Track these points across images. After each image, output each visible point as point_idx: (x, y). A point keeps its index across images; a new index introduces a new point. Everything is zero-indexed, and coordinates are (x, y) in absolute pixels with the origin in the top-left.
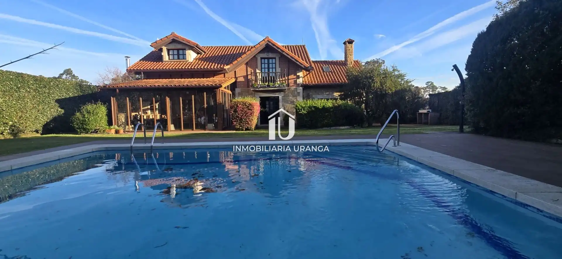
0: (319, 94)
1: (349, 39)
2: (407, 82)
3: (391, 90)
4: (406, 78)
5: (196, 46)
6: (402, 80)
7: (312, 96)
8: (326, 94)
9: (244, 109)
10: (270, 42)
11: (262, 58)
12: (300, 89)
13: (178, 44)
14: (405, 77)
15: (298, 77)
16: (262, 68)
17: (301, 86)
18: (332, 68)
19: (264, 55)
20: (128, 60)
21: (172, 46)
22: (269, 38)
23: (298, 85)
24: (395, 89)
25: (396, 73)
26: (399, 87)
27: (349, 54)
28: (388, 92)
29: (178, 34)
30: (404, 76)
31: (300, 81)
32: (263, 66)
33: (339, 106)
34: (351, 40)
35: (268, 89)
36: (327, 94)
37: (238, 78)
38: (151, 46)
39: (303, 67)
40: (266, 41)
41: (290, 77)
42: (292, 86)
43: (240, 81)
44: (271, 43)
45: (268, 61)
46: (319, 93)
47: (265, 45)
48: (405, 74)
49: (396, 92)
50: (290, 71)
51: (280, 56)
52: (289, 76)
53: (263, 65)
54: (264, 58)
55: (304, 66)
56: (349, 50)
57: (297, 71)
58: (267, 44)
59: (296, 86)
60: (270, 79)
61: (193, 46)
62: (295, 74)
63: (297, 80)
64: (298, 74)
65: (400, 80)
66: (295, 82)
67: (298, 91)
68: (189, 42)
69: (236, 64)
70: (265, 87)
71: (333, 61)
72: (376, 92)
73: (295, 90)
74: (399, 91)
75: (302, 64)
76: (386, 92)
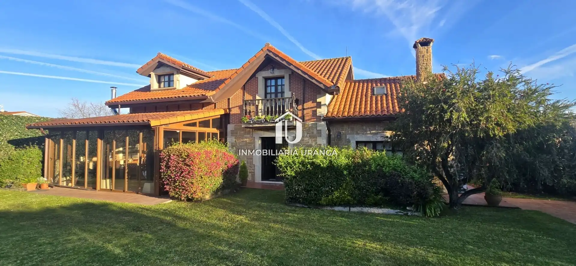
0: (358, 134)
1: (424, 38)
2: (555, 107)
3: (504, 129)
4: (552, 98)
5: (182, 68)
6: (539, 103)
7: (346, 137)
8: (371, 134)
9: (179, 163)
10: (270, 51)
11: (266, 79)
12: (321, 125)
13: (166, 68)
14: (548, 97)
15: (319, 105)
16: (266, 93)
17: (323, 120)
18: (391, 88)
19: (267, 73)
20: (114, 91)
21: (161, 71)
22: (270, 45)
23: (319, 119)
24: (517, 125)
25: (521, 87)
26: (529, 121)
27: (424, 63)
28: (495, 135)
29: (163, 54)
30: (545, 92)
31: (323, 111)
32: (269, 91)
33: (365, 163)
34: (426, 39)
35: (267, 126)
36: (373, 134)
37: (232, 109)
38: (137, 72)
39: (323, 88)
40: (266, 51)
41: (306, 105)
42: (309, 120)
43: (234, 114)
44: (273, 53)
45: (276, 83)
46: (359, 132)
47: (264, 57)
48: (547, 86)
49: (519, 133)
50: (307, 96)
51: (291, 73)
52: (304, 104)
53: (269, 89)
54: (271, 79)
55: (324, 85)
56: (423, 56)
57: (318, 96)
58: (267, 54)
59: (315, 120)
60: (274, 110)
61: (178, 68)
62: (314, 101)
63: (317, 109)
64: (318, 100)
65: (533, 104)
66: (315, 112)
67: (318, 129)
68: (174, 62)
69: (223, 89)
70: (261, 123)
71: (397, 77)
72: (462, 133)
73: (314, 126)
74: (530, 129)
75: (320, 83)
76: (488, 135)
